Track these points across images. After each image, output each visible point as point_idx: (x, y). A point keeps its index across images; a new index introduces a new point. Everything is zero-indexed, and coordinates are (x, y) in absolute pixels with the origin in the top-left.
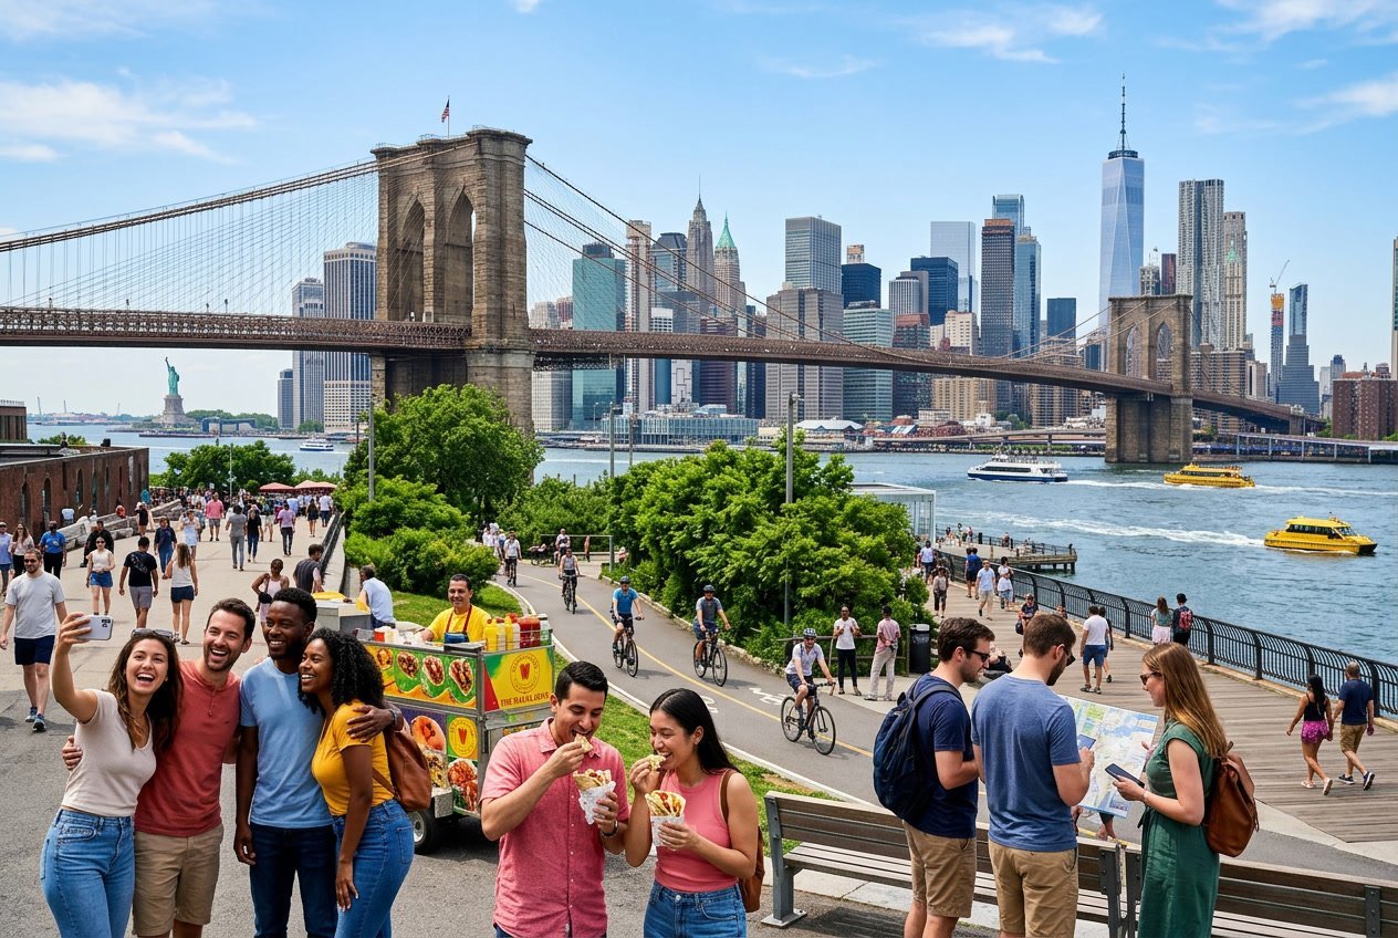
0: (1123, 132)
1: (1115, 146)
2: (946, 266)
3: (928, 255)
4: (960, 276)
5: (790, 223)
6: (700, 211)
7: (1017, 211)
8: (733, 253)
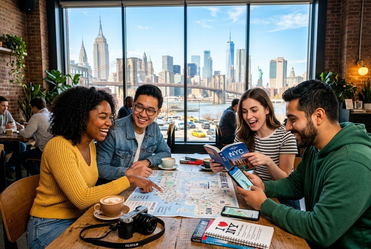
0: (230, 38)
1: (229, 41)
2: (194, 65)
3: (191, 63)
4: (197, 67)
5: (163, 57)
6: (145, 54)
7: (208, 53)
8: (151, 63)
